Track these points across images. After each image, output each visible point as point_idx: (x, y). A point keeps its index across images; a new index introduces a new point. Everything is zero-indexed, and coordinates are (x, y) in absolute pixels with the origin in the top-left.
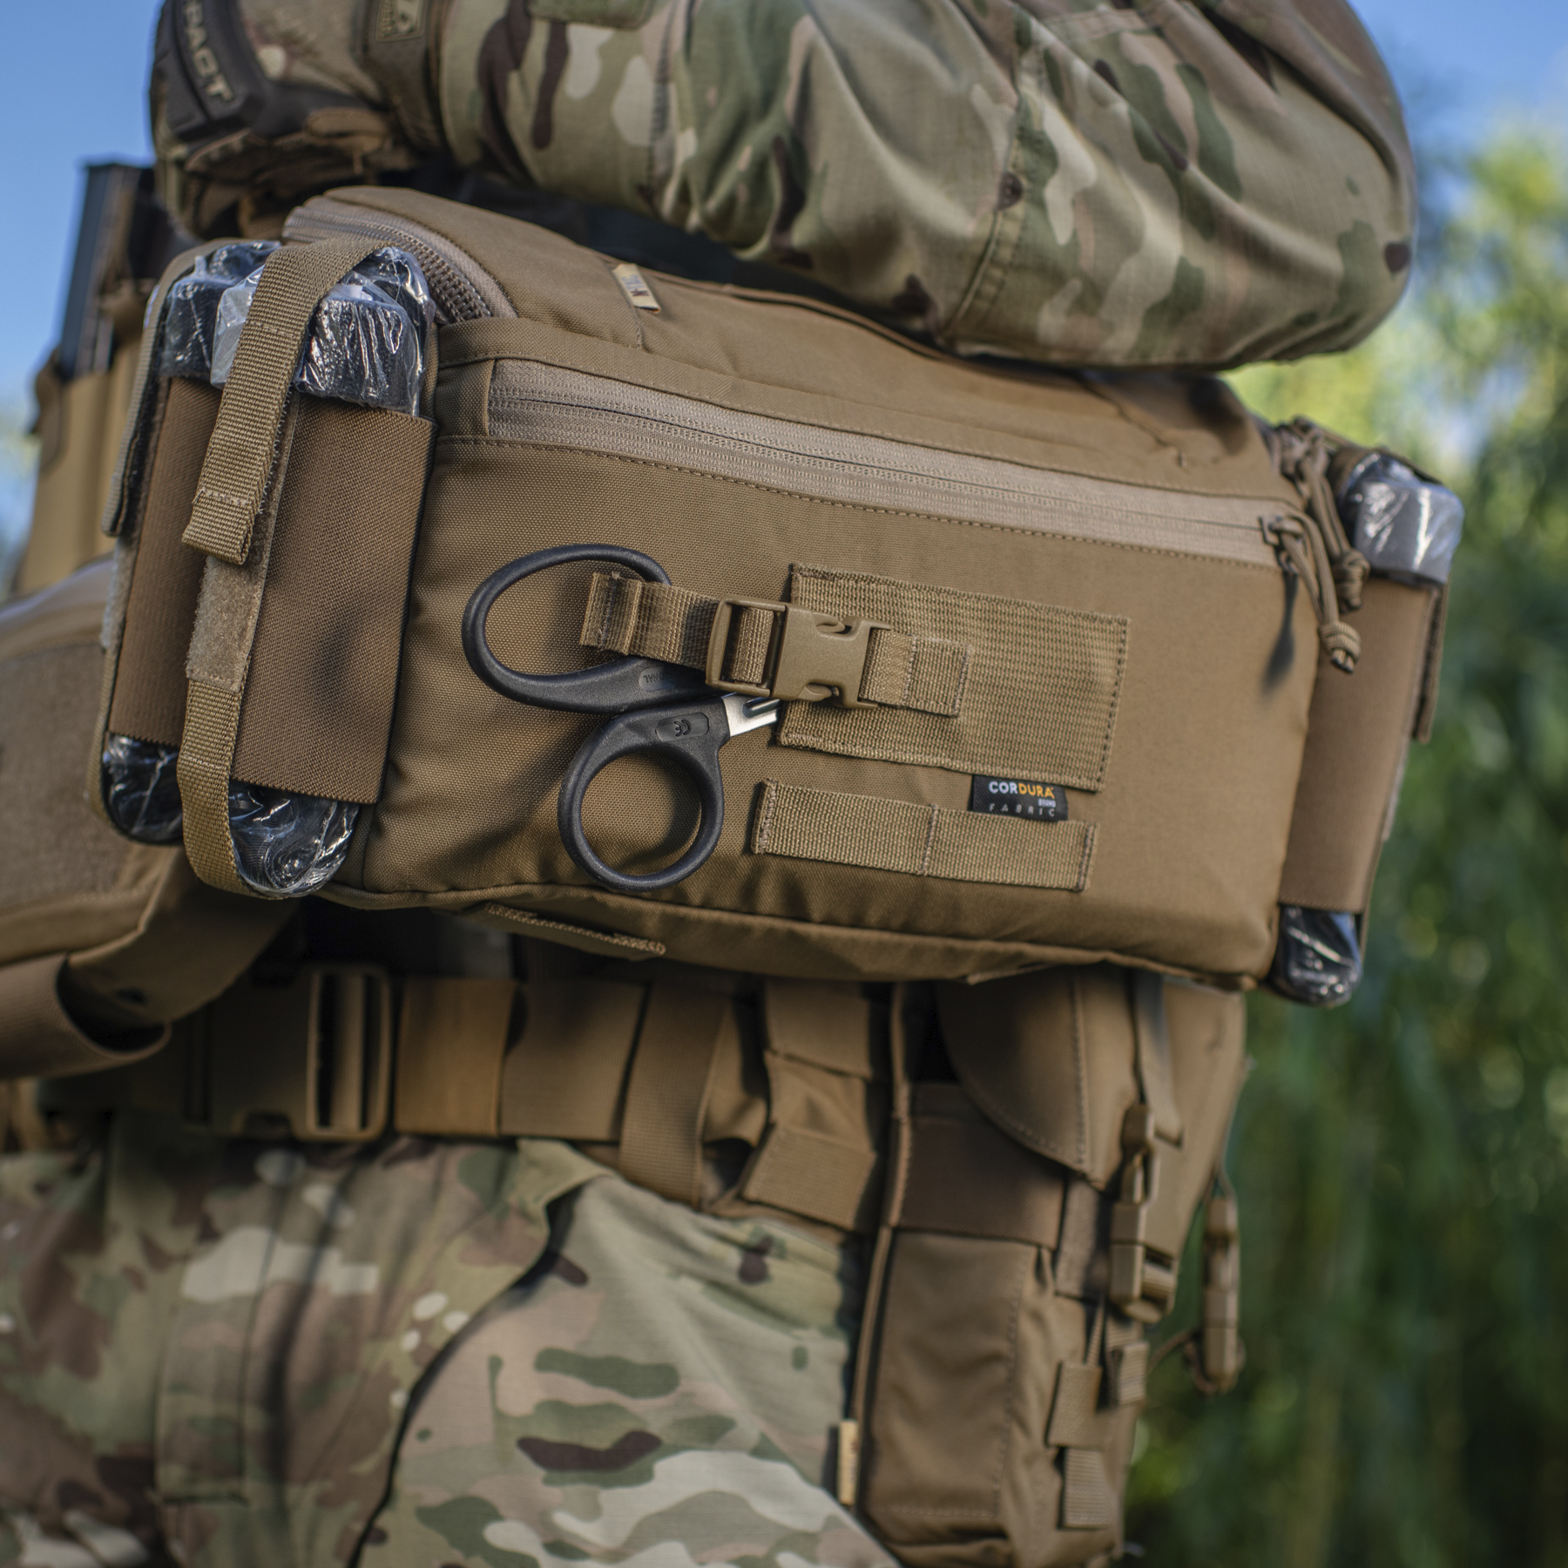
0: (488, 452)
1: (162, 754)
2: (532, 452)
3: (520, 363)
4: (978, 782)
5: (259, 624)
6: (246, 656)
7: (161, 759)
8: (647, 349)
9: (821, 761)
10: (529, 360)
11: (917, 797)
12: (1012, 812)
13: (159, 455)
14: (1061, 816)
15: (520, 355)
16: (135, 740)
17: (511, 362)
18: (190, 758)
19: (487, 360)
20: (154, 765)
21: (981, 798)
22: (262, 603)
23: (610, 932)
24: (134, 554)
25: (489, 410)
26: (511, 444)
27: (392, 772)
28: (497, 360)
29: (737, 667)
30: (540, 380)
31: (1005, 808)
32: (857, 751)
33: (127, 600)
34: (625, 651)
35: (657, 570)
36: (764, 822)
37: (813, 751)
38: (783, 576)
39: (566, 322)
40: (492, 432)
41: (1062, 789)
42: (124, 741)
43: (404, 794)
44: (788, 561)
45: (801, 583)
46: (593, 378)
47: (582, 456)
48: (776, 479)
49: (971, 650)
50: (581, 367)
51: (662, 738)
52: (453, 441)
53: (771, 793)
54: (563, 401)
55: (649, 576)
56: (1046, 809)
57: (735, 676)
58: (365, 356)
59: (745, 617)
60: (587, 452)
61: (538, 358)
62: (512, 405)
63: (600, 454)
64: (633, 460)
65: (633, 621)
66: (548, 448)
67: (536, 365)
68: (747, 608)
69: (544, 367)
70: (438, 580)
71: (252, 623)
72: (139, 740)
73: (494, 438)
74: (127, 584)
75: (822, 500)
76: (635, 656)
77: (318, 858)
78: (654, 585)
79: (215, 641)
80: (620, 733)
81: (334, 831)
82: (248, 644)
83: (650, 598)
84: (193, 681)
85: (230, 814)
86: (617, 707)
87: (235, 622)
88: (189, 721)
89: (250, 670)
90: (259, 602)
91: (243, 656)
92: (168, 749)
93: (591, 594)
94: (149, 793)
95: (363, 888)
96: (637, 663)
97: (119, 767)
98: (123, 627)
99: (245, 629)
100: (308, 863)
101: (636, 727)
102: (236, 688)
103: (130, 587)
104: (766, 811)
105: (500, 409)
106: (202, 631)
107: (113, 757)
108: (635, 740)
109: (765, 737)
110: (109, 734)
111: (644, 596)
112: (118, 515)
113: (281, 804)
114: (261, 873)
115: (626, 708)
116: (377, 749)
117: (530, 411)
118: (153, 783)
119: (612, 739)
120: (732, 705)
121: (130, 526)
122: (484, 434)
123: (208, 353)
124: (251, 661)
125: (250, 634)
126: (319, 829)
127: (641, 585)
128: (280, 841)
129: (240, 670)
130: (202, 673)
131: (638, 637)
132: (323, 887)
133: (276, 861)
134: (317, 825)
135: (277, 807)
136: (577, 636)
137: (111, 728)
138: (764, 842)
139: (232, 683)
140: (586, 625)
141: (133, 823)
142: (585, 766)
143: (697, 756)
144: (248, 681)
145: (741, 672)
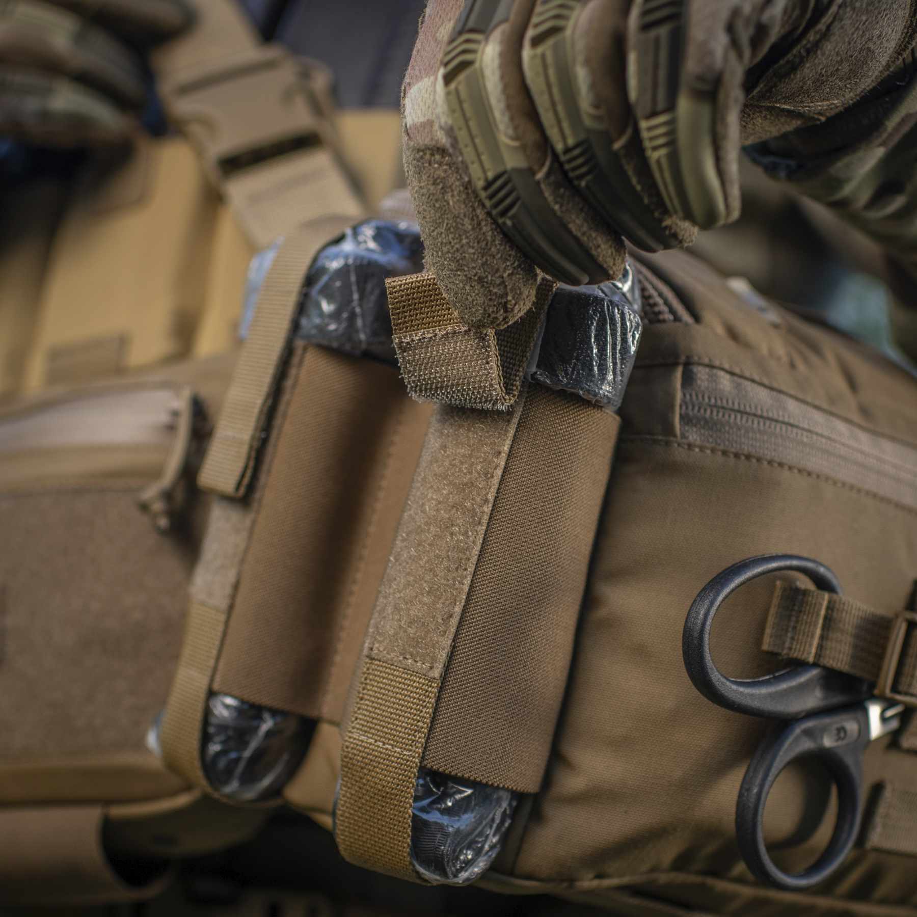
0: (679, 454)
1: (266, 716)
2: (719, 456)
3: (708, 369)
5: (465, 610)
6: (450, 642)
7: (264, 721)
8: (792, 366)
10: (715, 367)
13: (288, 420)
15: (707, 361)
16: (243, 701)
17: (701, 368)
18: (362, 737)
19: (677, 363)
20: (257, 728)
22: (469, 590)
25: (680, 414)
26: (702, 448)
27: (557, 758)
28: (686, 364)
29: (904, 680)
30: (726, 388)
33: (243, 561)
34: (811, 659)
35: (834, 582)
36: (878, 821)
38: (908, 588)
40: (683, 436)
42: (229, 701)
44: (911, 576)
47: (766, 466)
51: (827, 743)
52: (643, 440)
53: (887, 794)
54: (748, 410)
55: (825, 586)
57: (902, 688)
60: (771, 462)
61: (723, 366)
62: (703, 411)
63: (781, 465)
64: (809, 474)
65: (818, 632)
66: (736, 455)
67: (721, 373)
69: (728, 376)
71: (458, 609)
72: (248, 703)
73: (685, 441)
74: (242, 546)
76: (815, 665)
77: (487, 847)
78: (834, 596)
79: (410, 624)
80: (797, 739)
81: (502, 822)
82: (453, 630)
83: (832, 610)
84: (372, 659)
85: (415, 801)
86: (797, 714)
87: (440, 606)
88: (362, 699)
89: (451, 657)
90: (466, 588)
91: (447, 642)
92: (274, 712)
93: (775, 601)
94: (247, 754)
95: (512, 874)
96: (815, 672)
97: (223, 728)
98: (236, 587)
99: (451, 616)
100: (478, 852)
101: (808, 733)
102: (437, 673)
103: (247, 549)
104: (881, 810)
105: (691, 413)
106: (390, 610)
107: (216, 716)
108: (807, 745)
109: (887, 741)
110: (211, 694)
111: (828, 608)
112: (243, 476)
113: (461, 792)
114: (438, 864)
115: (803, 714)
116: (548, 739)
117: (718, 416)
118: (254, 744)
119: (791, 744)
120: (875, 711)
121: (251, 488)
122: (675, 436)
123: (364, 325)
124: (454, 648)
125: (454, 621)
126: (493, 820)
127: (826, 596)
128: (458, 831)
129: (443, 656)
130: (388, 653)
131: (820, 647)
132: (483, 875)
133: (454, 851)
134: (491, 816)
135: (458, 797)
136: (759, 641)
137: (216, 686)
138: (876, 838)
139: (431, 668)
140: (768, 631)
141: (227, 782)
142: (768, 770)
143: (849, 760)
144: (447, 668)
145: (910, 685)
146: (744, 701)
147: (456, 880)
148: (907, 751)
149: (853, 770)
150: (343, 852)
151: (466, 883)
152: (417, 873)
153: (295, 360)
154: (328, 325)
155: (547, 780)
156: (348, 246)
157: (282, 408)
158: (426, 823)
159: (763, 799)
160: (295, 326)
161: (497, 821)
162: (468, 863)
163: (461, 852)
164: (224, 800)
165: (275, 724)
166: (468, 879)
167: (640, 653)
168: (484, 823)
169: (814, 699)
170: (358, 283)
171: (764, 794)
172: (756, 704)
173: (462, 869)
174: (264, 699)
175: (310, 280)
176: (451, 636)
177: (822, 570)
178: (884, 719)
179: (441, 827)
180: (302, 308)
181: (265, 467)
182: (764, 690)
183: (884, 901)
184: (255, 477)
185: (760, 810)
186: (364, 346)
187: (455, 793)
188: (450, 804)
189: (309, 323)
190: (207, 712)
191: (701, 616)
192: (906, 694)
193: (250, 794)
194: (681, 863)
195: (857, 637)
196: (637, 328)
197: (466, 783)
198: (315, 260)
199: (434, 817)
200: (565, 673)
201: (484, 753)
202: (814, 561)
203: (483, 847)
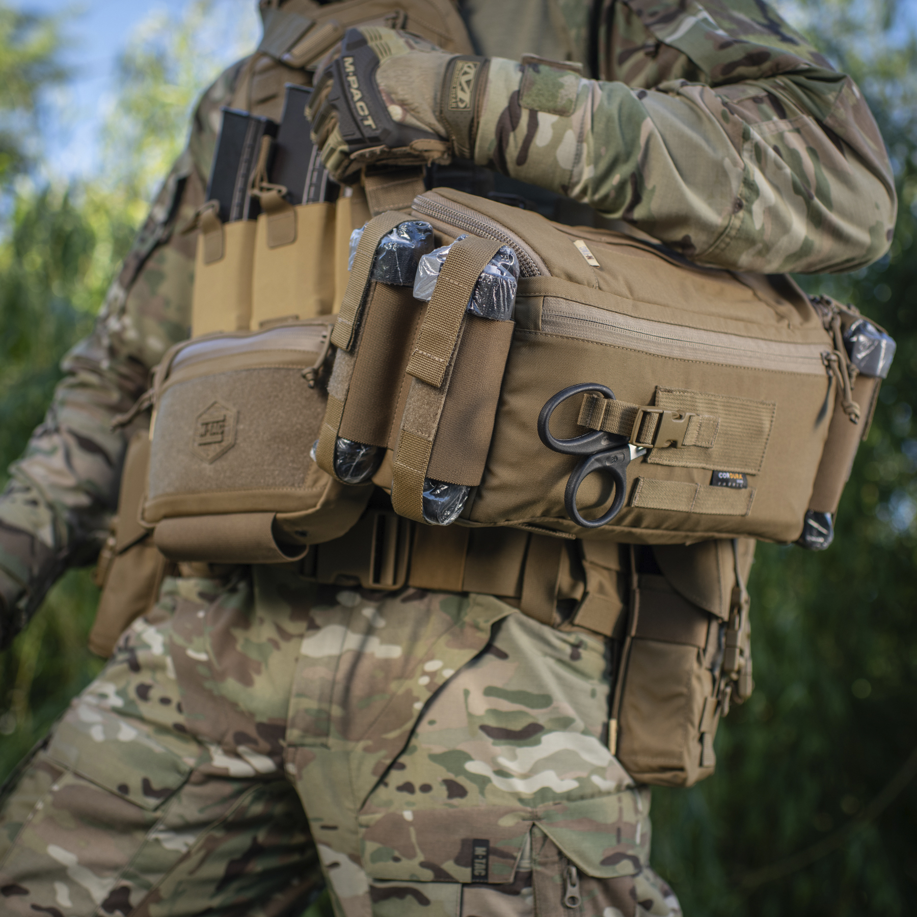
0: (541, 338)
1: (363, 447)
2: (560, 339)
3: (555, 298)
4: (714, 473)
5: (443, 411)
6: (437, 425)
7: (362, 450)
8: (600, 288)
9: (659, 468)
10: (558, 297)
11: (692, 480)
12: (727, 486)
13: (369, 316)
14: (745, 486)
15: (555, 295)
16: (352, 441)
17: (551, 298)
18: (401, 464)
19: (541, 296)
20: (359, 452)
21: (715, 480)
23: (555, 530)
24: (355, 359)
25: (542, 319)
26: (551, 335)
27: (488, 471)
28: (545, 296)
29: (643, 437)
30: (563, 306)
31: (725, 484)
32: (673, 463)
33: (351, 379)
34: (598, 429)
35: (611, 394)
36: (637, 494)
37: (658, 464)
38: (653, 390)
39: (570, 278)
40: (543, 330)
41: (745, 475)
42: (346, 441)
43: (493, 482)
44: (655, 385)
45: (660, 394)
46: (584, 305)
47: (581, 342)
48: (653, 350)
49: (720, 420)
50: (579, 301)
51: (608, 464)
52: (525, 332)
53: (641, 483)
54: (573, 317)
55: (607, 396)
56: (739, 484)
57: (642, 440)
58: (502, 302)
59: (648, 417)
60: (583, 340)
61: (562, 296)
62: (552, 318)
63: (588, 341)
64: (602, 344)
65: (602, 417)
66: (567, 338)
67: (561, 299)
68: (649, 413)
69: (564, 300)
70: (515, 391)
71: (440, 412)
72: (354, 442)
73: (544, 332)
75: (670, 358)
76: (601, 431)
77: (456, 509)
78: (611, 400)
79: (420, 417)
80: (592, 463)
81: (463, 498)
82: (438, 420)
83: (609, 407)
84: (404, 430)
85: (423, 492)
86: (592, 452)
87: (432, 410)
88: (401, 447)
89: (437, 431)
90: (443, 402)
91: (435, 425)
92: (366, 446)
93: (584, 403)
94: (354, 464)
95: (469, 519)
96: (601, 434)
97: (343, 453)
98: (348, 391)
99: (437, 414)
100: (452, 512)
101: (598, 460)
102: (431, 439)
103: (352, 373)
104: (638, 490)
105: (547, 319)
106: (411, 410)
107: (340, 448)
108: (598, 465)
109: (641, 459)
110: (338, 438)
111: (607, 406)
112: (350, 342)
113: (443, 487)
114: (434, 516)
115: (596, 452)
116: (484, 463)
117: (560, 320)
118: (357, 460)
119: (589, 466)
120: (632, 448)
121: (354, 346)
122: (540, 330)
123: (401, 276)
124: (438, 428)
125: (439, 416)
126: (459, 498)
127: (606, 401)
128: (443, 503)
129: (434, 432)
130: (411, 429)
131: (603, 423)
132: (456, 520)
133: (441, 512)
134: (458, 496)
135: (442, 489)
136: (577, 421)
137: (340, 435)
138: (636, 502)
139: (429, 436)
140: (580, 416)
141: (346, 476)
142: (579, 477)
143: (619, 471)
144: (436, 436)
145: (645, 439)
146: (566, 449)
147: (443, 524)
148: (651, 463)
149: (621, 474)
150: (395, 511)
151: (448, 525)
152: (426, 521)
153: (372, 288)
154: (385, 275)
155: (484, 480)
156: (394, 237)
157: (366, 310)
158: (429, 501)
159: (576, 490)
160: (372, 273)
161: (461, 498)
162: (448, 516)
163: (445, 512)
164: (345, 483)
165: (366, 451)
166: (448, 523)
167: (523, 426)
168: (454, 500)
169: (604, 443)
170: (398, 257)
171: (576, 488)
172: (572, 450)
173: (445, 519)
174: (362, 441)
175: (378, 252)
176: (437, 423)
177: (604, 389)
178: (637, 451)
179: (435, 502)
180: (374, 265)
181: (360, 338)
182: (575, 444)
183: (647, 528)
184: (355, 341)
185: (574, 495)
186: (402, 284)
187: (441, 487)
188: (439, 492)
189: (378, 272)
190: (336, 446)
191: (545, 415)
192: (643, 443)
193: (356, 480)
194: (545, 514)
195: (622, 418)
197: (446, 484)
198: (380, 243)
199: (432, 498)
200: (490, 435)
201: (453, 471)
202: (601, 385)
203: (454, 509)
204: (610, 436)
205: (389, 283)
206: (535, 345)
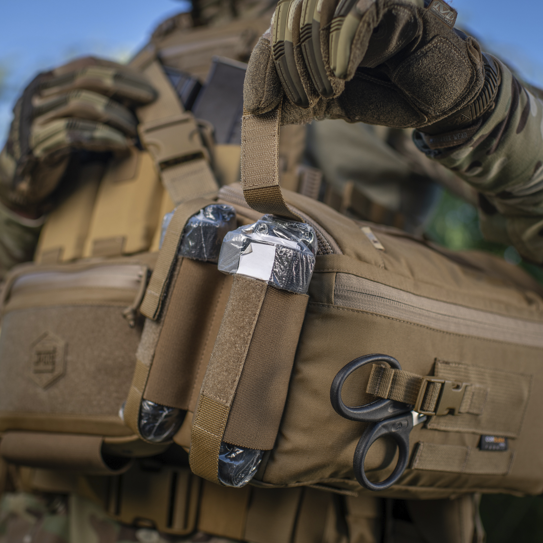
0: (334, 311)
1: (165, 409)
2: (351, 312)
3: (346, 275)
4: (482, 437)
5: (240, 379)
7: (164, 411)
8: (386, 268)
9: (437, 433)
10: (350, 274)
11: (463, 443)
13: (175, 288)
14: (506, 449)
15: (346, 271)
16: (155, 403)
17: (343, 274)
18: (199, 428)
19: (333, 272)
20: (162, 414)
22: (242, 370)
23: (339, 488)
24: (160, 327)
25: (334, 294)
26: (343, 308)
27: (280, 435)
28: (337, 272)
29: (426, 405)
30: (354, 282)
32: (449, 428)
33: (156, 346)
34: (386, 397)
35: (398, 364)
36: (417, 458)
37: (436, 430)
38: (432, 362)
39: (360, 258)
40: (335, 303)
41: (506, 438)
42: (150, 403)
43: (286, 446)
44: (434, 357)
45: (439, 366)
46: (372, 282)
47: (370, 315)
48: (433, 325)
49: (489, 390)
50: (368, 278)
51: (393, 430)
52: (318, 304)
53: (421, 447)
54: (363, 292)
55: (394, 366)
56: (502, 447)
57: (425, 408)
58: (301, 275)
59: (432, 386)
60: (372, 314)
61: (353, 273)
62: (344, 292)
63: (377, 315)
64: (389, 318)
65: (390, 386)
66: (358, 311)
67: (352, 276)
68: (433, 383)
69: (355, 277)
70: (307, 360)
71: (237, 379)
72: (157, 404)
73: (336, 305)
74: (156, 340)
75: (447, 333)
76: (388, 399)
77: (250, 472)
78: (397, 370)
79: (219, 383)
80: (380, 430)
81: (257, 461)
82: (235, 387)
83: (396, 376)
84: (203, 395)
85: (220, 455)
86: (380, 419)
87: (230, 377)
88: (199, 411)
89: (234, 398)
90: (241, 370)
91: (233, 392)
92: (168, 408)
93: (372, 373)
94: (157, 424)
95: (262, 481)
96: (388, 402)
97: (147, 414)
98: (153, 357)
99: (235, 381)
100: (246, 475)
101: (385, 427)
102: (228, 405)
103: (158, 341)
104: (418, 453)
105: (339, 294)
106: (211, 376)
107: (145, 409)
108: (384, 431)
109: (421, 425)
110: (143, 400)
111: (394, 375)
112: (156, 311)
113: (239, 451)
114: (229, 479)
115: (383, 419)
116: (277, 428)
117: (351, 295)
118: (160, 421)
119: (377, 432)
120: (415, 414)
121: (160, 316)
122: (332, 303)
123: (206, 252)
124: (236, 394)
125: (236, 383)
126: (253, 461)
127: (393, 371)
128: (238, 466)
129: (231, 397)
130: (210, 394)
131: (391, 392)
132: (250, 482)
133: (236, 475)
134: (252, 459)
135: (238, 453)
136: (365, 389)
137: (145, 397)
138: (416, 465)
139: (226, 402)
140: (369, 385)
141: (149, 435)
142: (367, 443)
143: (403, 437)
144: (233, 402)
145: (428, 407)
146: (356, 417)
147: (237, 486)
148: (431, 429)
149: (405, 440)
150: (193, 471)
152: (221, 483)
153: (179, 263)
154: (191, 251)
155: (277, 444)
156: (201, 217)
157: (173, 283)
158: (224, 464)
159: (364, 455)
160: (179, 250)
161: (255, 462)
162: (242, 479)
163: (239, 475)
164: (148, 442)
165: (169, 412)
166: (242, 485)
167: (315, 393)
168: (249, 463)
169: (390, 411)
170: (204, 233)
171: (365, 453)
172: (361, 417)
173: (239, 481)
174: (165, 403)
175: (185, 230)
176: (235, 390)
177: (392, 360)
178: (419, 418)
179: (231, 465)
181: (166, 308)
182: (365, 411)
183: (423, 486)
184: (161, 311)
185: (363, 460)
186: (206, 260)
187: (237, 451)
188: (234, 456)
189: (185, 248)
190: (141, 407)
191: (338, 384)
192: (427, 411)
193: (159, 440)
194: (333, 475)
195: (407, 387)
196: (313, 262)
197: (241, 448)
198: (187, 222)
199: (227, 461)
200: (284, 401)
201: (248, 436)
202: (389, 356)
203: (248, 472)
204: (395, 404)
205: (195, 259)
206: (328, 317)
